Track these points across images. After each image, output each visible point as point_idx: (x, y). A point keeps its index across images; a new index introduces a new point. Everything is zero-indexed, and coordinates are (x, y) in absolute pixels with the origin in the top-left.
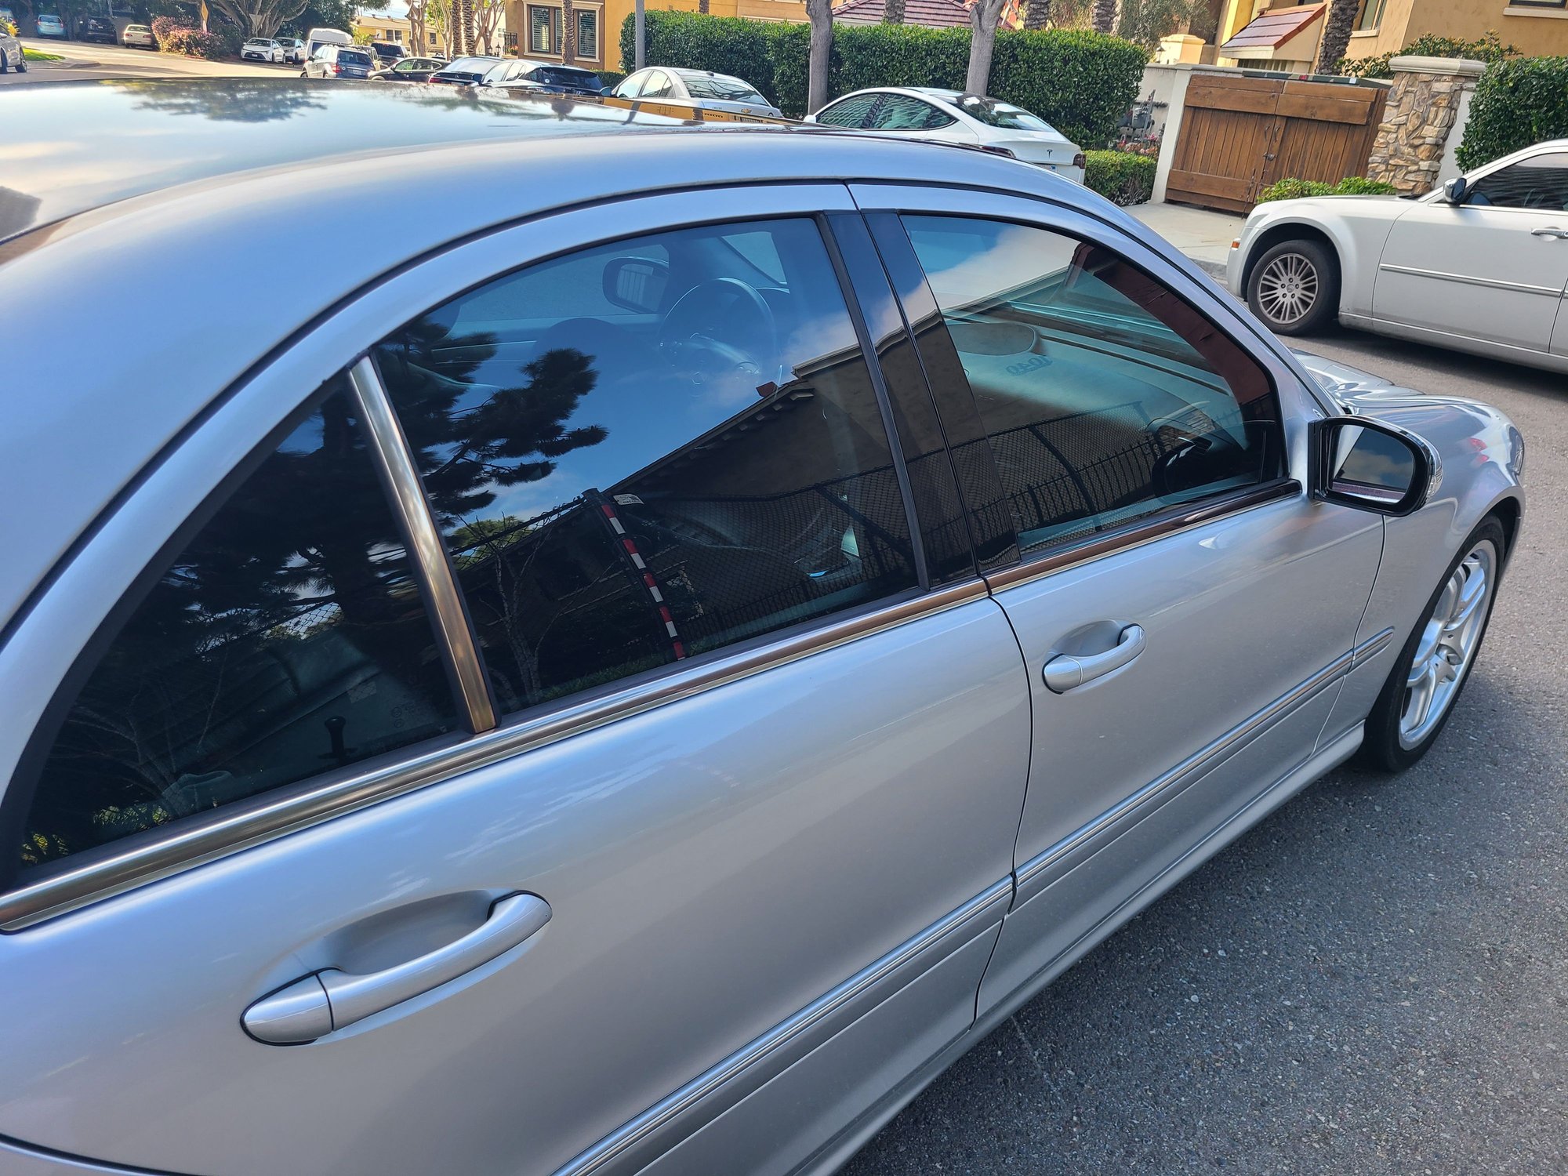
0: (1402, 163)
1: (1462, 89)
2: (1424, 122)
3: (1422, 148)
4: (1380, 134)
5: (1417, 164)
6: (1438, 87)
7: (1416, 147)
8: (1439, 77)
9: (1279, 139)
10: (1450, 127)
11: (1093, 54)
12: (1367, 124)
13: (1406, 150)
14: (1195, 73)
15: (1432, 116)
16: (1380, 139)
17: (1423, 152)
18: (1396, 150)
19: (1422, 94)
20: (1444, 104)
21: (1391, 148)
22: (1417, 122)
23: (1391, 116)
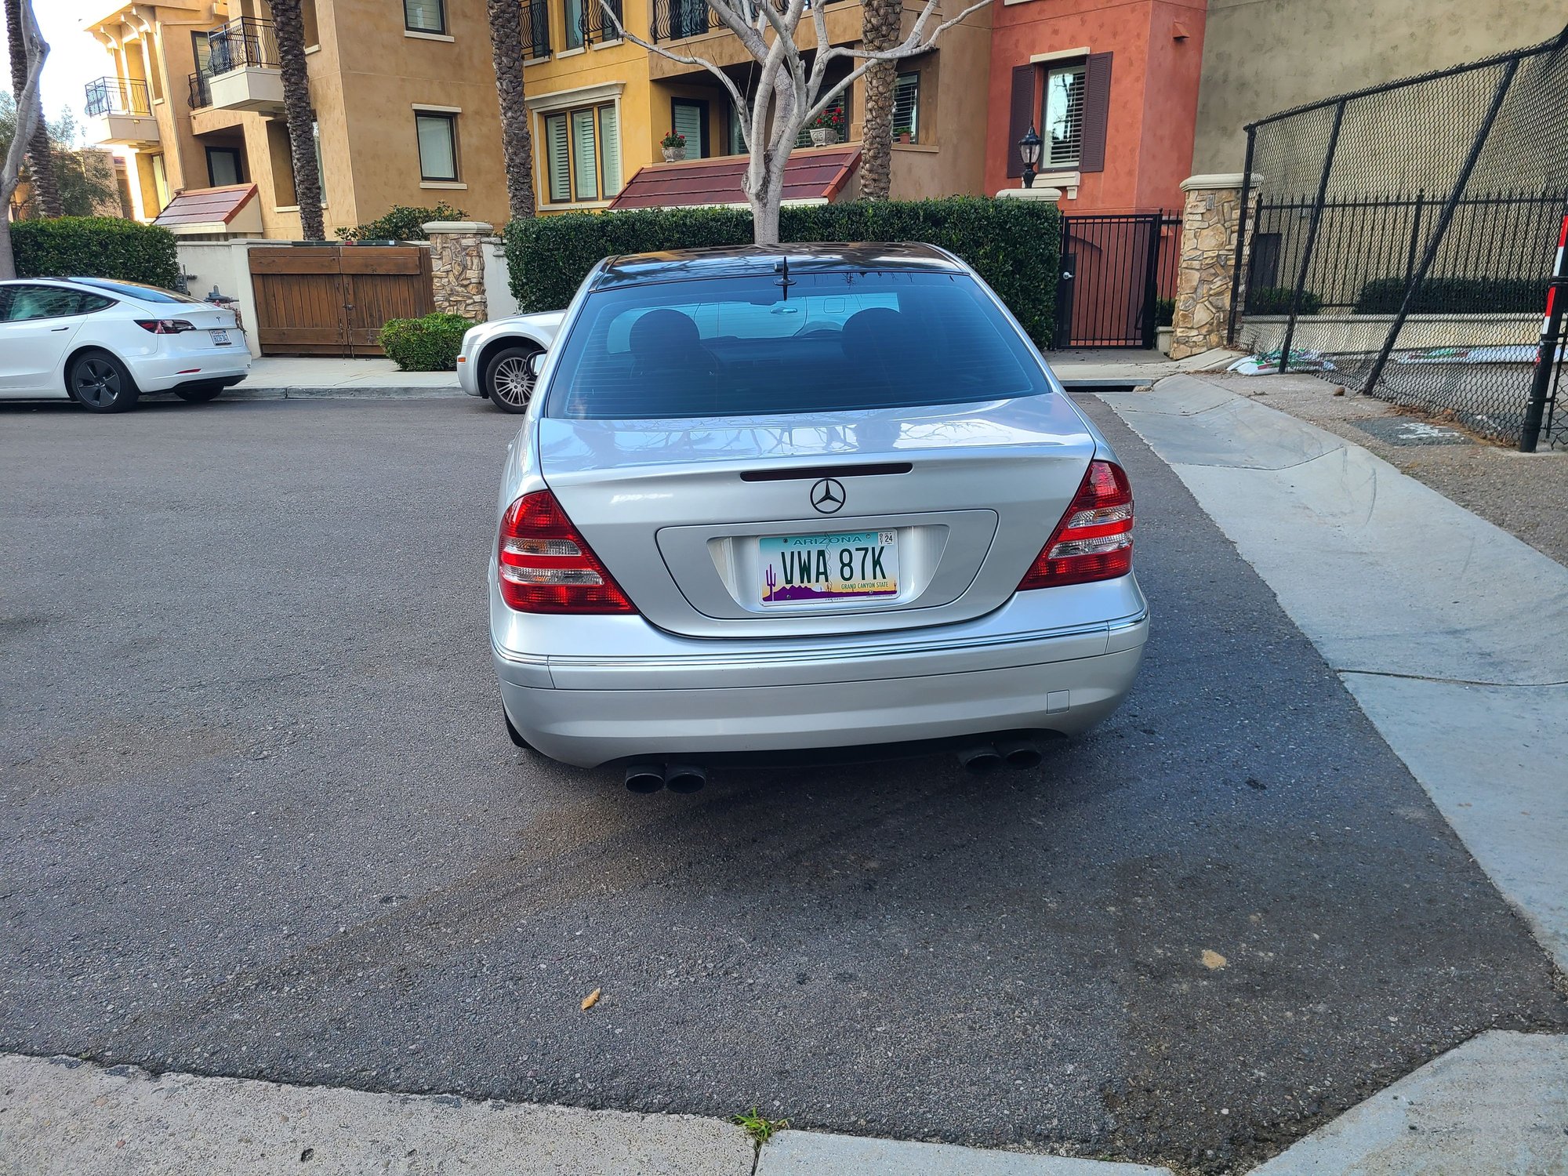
0: (460, 299)
1: (481, 243)
2: (465, 268)
3: (471, 286)
4: (435, 280)
5: (471, 298)
6: (465, 242)
7: (465, 286)
8: (464, 234)
9: (351, 292)
10: (483, 270)
11: (128, 237)
12: (421, 273)
13: (460, 289)
14: (250, 246)
15: (469, 263)
16: (436, 283)
17: (472, 289)
18: (452, 290)
19: (456, 248)
20: (475, 253)
21: (448, 289)
22: (460, 269)
23: (437, 266)
